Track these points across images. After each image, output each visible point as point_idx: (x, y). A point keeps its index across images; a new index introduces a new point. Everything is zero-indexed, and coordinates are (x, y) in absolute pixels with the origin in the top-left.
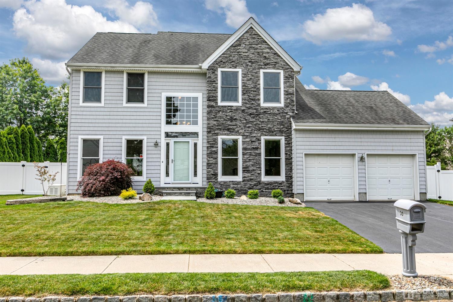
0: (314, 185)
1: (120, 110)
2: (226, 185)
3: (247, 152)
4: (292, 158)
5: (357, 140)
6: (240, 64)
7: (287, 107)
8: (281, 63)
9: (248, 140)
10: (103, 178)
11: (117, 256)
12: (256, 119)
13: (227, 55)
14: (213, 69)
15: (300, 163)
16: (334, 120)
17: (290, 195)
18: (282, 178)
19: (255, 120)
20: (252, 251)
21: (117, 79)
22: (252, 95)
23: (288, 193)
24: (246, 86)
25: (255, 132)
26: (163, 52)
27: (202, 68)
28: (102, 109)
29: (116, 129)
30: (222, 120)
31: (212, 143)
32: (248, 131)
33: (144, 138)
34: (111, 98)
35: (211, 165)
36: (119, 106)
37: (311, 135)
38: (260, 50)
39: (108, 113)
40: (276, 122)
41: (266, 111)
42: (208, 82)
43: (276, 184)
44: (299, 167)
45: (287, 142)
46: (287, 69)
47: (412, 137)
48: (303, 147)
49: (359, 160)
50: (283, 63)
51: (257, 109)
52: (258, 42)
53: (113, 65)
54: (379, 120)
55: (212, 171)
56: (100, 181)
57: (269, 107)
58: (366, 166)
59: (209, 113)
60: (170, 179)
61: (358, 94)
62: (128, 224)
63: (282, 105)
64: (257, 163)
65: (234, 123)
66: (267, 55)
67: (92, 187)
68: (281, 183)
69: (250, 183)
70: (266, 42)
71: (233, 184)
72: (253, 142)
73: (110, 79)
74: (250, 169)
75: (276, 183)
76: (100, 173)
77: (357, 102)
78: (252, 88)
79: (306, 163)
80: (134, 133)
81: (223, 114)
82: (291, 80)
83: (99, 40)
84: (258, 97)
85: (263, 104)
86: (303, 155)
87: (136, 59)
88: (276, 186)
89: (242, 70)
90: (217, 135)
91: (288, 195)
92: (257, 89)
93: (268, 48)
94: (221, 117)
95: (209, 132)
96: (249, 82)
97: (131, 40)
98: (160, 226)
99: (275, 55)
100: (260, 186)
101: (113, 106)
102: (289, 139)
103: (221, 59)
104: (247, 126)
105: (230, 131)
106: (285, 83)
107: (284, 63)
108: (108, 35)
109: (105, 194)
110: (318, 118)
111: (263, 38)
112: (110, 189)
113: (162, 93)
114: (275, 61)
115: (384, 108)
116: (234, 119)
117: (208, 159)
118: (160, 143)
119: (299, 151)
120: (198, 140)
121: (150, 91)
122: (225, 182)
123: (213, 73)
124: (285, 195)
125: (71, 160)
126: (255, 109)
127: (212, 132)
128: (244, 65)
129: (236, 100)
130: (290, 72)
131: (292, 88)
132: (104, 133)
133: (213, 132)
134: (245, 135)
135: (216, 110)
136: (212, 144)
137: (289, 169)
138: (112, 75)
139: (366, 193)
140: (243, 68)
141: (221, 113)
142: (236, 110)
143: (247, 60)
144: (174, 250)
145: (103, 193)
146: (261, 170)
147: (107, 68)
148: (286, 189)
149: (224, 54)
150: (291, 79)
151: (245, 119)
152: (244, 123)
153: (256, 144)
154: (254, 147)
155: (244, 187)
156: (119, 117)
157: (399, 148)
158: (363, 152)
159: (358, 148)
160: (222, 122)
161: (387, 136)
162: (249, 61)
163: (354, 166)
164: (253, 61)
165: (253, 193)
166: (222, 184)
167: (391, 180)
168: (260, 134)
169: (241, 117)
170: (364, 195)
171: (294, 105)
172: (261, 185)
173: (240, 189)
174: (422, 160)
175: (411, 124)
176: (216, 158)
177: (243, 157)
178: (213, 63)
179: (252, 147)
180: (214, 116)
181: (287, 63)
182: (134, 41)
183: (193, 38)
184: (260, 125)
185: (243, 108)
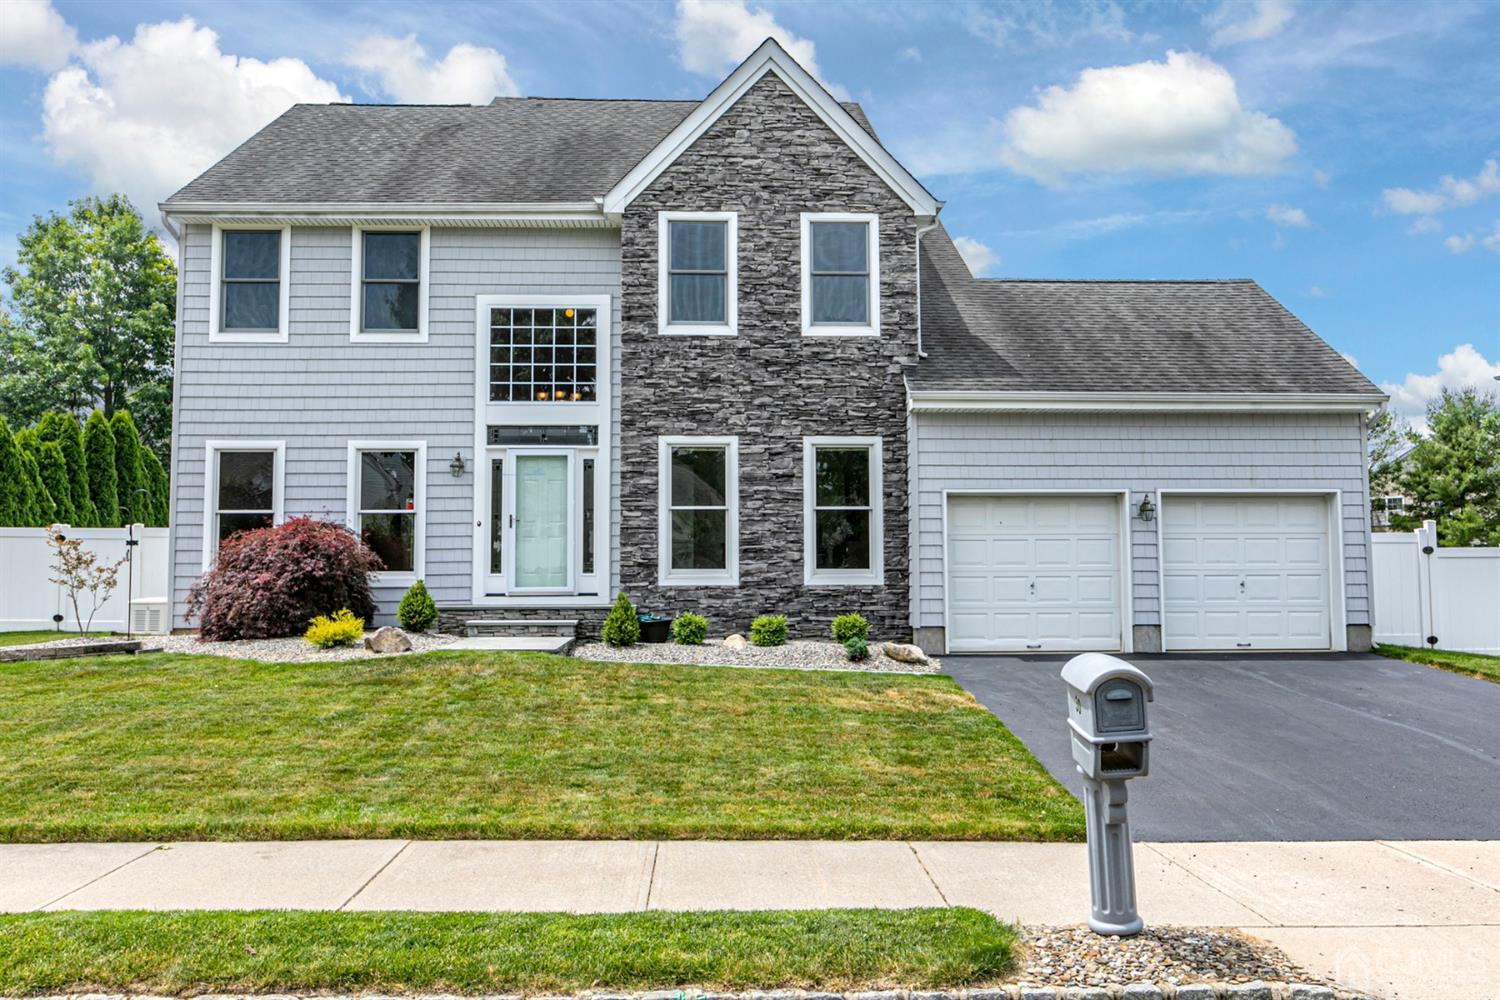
0: (982, 600)
1: (339, 353)
2: (684, 599)
3: (756, 488)
4: (906, 509)
5: (1127, 446)
6: (734, 196)
7: (892, 337)
8: (872, 190)
9: (758, 448)
10: (266, 576)
11: (159, 845)
12: (786, 379)
13: (687, 165)
14: (640, 213)
15: (933, 526)
16: (1052, 379)
17: (900, 631)
18: (873, 576)
19: (782, 383)
20: (630, 830)
21: (330, 253)
22: (771, 300)
23: (893, 627)
24: (751, 270)
25: (784, 422)
26: (493, 162)
27: (605, 210)
28: (283, 353)
29: (327, 416)
30: (672, 383)
31: (638, 459)
32: (759, 418)
33: (420, 446)
34: (311, 316)
35: (633, 535)
36: (338, 341)
37: (969, 432)
38: (799, 148)
39: (301, 365)
40: (855, 389)
41: (820, 352)
42: (625, 257)
43: (855, 597)
44: (927, 539)
45: (889, 455)
46: (892, 210)
47: (1322, 433)
48: (941, 472)
49: (1135, 515)
50: (879, 190)
51: (790, 345)
52: (795, 121)
53: (314, 206)
54: (1207, 377)
55: (639, 554)
56: (255, 589)
57: (830, 339)
58: (1160, 536)
59: (627, 360)
60: (503, 582)
61: (1150, 291)
62: (269, 732)
63: (874, 330)
64: (790, 525)
65: (712, 393)
66: (823, 165)
67: (229, 607)
68: (869, 594)
69: (765, 592)
70: (821, 121)
71: (710, 597)
72: (775, 458)
73: (307, 253)
74: (767, 546)
75: (853, 593)
76: (261, 562)
77: (1141, 317)
78: (774, 275)
79: (951, 526)
80: (388, 429)
81: (677, 362)
82: (905, 248)
83: (294, 130)
84: (792, 306)
85: (810, 330)
86: (941, 498)
87: (394, 188)
88: (853, 602)
89: (739, 216)
90: (657, 434)
91: (893, 634)
92: (790, 278)
93: (826, 140)
94: (667, 375)
95: (627, 425)
96: (764, 254)
97: (399, 125)
98: (372, 740)
99: (849, 162)
100: (798, 603)
101: (318, 341)
102: (897, 445)
103: (668, 179)
104: (757, 402)
105: (699, 419)
106: (884, 256)
107: (883, 191)
108: (330, 112)
109: (272, 632)
110: (996, 374)
111: (809, 108)
112: (287, 613)
113: (479, 297)
114: (851, 182)
115: (1231, 337)
116: (712, 381)
117: (626, 513)
118: (472, 460)
119: (927, 486)
120: (597, 450)
121: (438, 291)
122: (681, 591)
123: (643, 226)
124: (884, 634)
125: (182, 519)
126: (783, 346)
127: (638, 425)
128: (747, 199)
129: (720, 317)
130: (902, 221)
131: (908, 275)
132: (288, 429)
133: (642, 425)
134: (749, 434)
135: (652, 352)
136: (639, 463)
137: (899, 547)
138: (315, 241)
139: (1160, 626)
140: (742, 208)
141: (667, 359)
142: (720, 349)
143: (756, 184)
144: (360, 825)
145: (264, 626)
146: (801, 551)
147: (296, 216)
148: (886, 614)
149: (680, 164)
150: (903, 242)
151: (748, 378)
152: (746, 392)
153: (785, 464)
154: (780, 472)
155: (744, 605)
156: (336, 378)
157: (1275, 472)
158: (1148, 486)
159: (1133, 473)
160: (671, 390)
161: (1234, 433)
162: (762, 184)
163: (1118, 535)
164: (775, 184)
165: (767, 628)
166: (670, 597)
167: (1248, 581)
168: (799, 428)
169: (734, 374)
170: (1152, 632)
171: (915, 331)
172: (802, 599)
173: (731, 613)
174: (1357, 512)
175: (1317, 391)
176: (652, 511)
177: (742, 506)
178: (641, 194)
179: (773, 471)
180: (645, 369)
181: (891, 191)
182: (407, 130)
183: (606, 117)
184: (799, 397)
185: (741, 344)
